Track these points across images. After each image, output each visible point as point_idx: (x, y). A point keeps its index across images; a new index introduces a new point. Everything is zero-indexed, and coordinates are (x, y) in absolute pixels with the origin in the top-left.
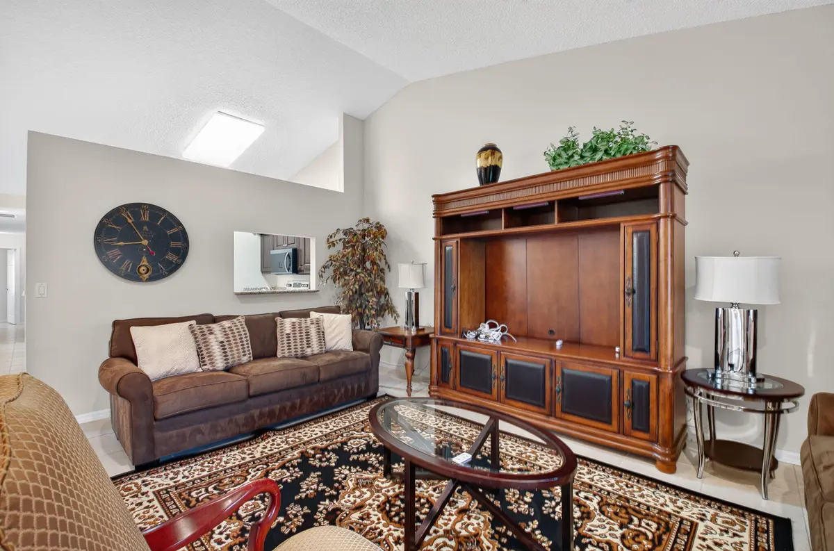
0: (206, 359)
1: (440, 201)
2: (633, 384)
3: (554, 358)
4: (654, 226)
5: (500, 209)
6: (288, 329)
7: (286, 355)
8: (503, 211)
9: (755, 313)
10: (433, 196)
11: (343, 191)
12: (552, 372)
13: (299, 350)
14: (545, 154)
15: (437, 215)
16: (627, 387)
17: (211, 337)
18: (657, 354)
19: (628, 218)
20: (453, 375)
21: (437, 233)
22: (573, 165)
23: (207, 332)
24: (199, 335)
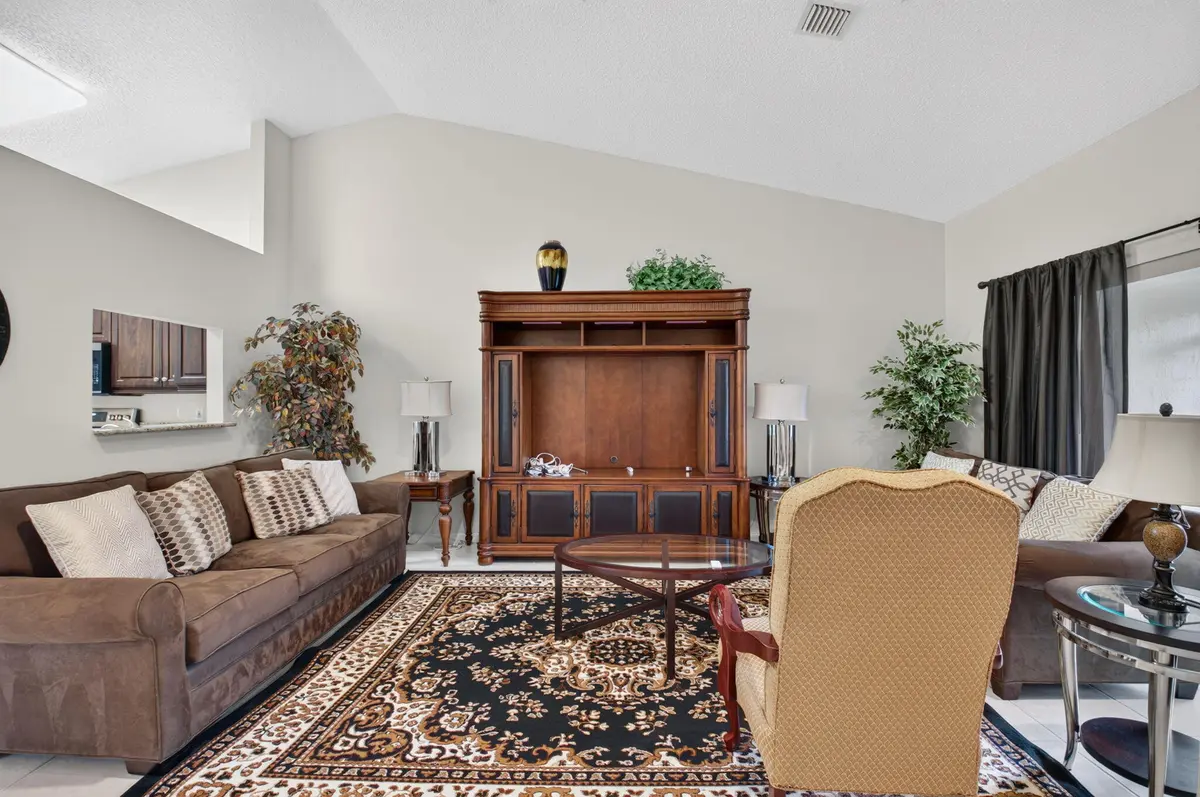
0: (182, 553)
1: (490, 299)
2: (719, 495)
3: (645, 483)
4: (732, 357)
5: (579, 323)
6: (268, 490)
7: (277, 531)
8: (582, 325)
9: (794, 427)
10: (480, 293)
11: (262, 252)
12: (645, 498)
13: (297, 521)
14: (628, 270)
15: (487, 318)
16: (714, 498)
17: (180, 511)
18: (735, 467)
19: (713, 347)
20: (520, 523)
21: (485, 341)
22: (661, 288)
23: (171, 504)
24: (159, 510)
